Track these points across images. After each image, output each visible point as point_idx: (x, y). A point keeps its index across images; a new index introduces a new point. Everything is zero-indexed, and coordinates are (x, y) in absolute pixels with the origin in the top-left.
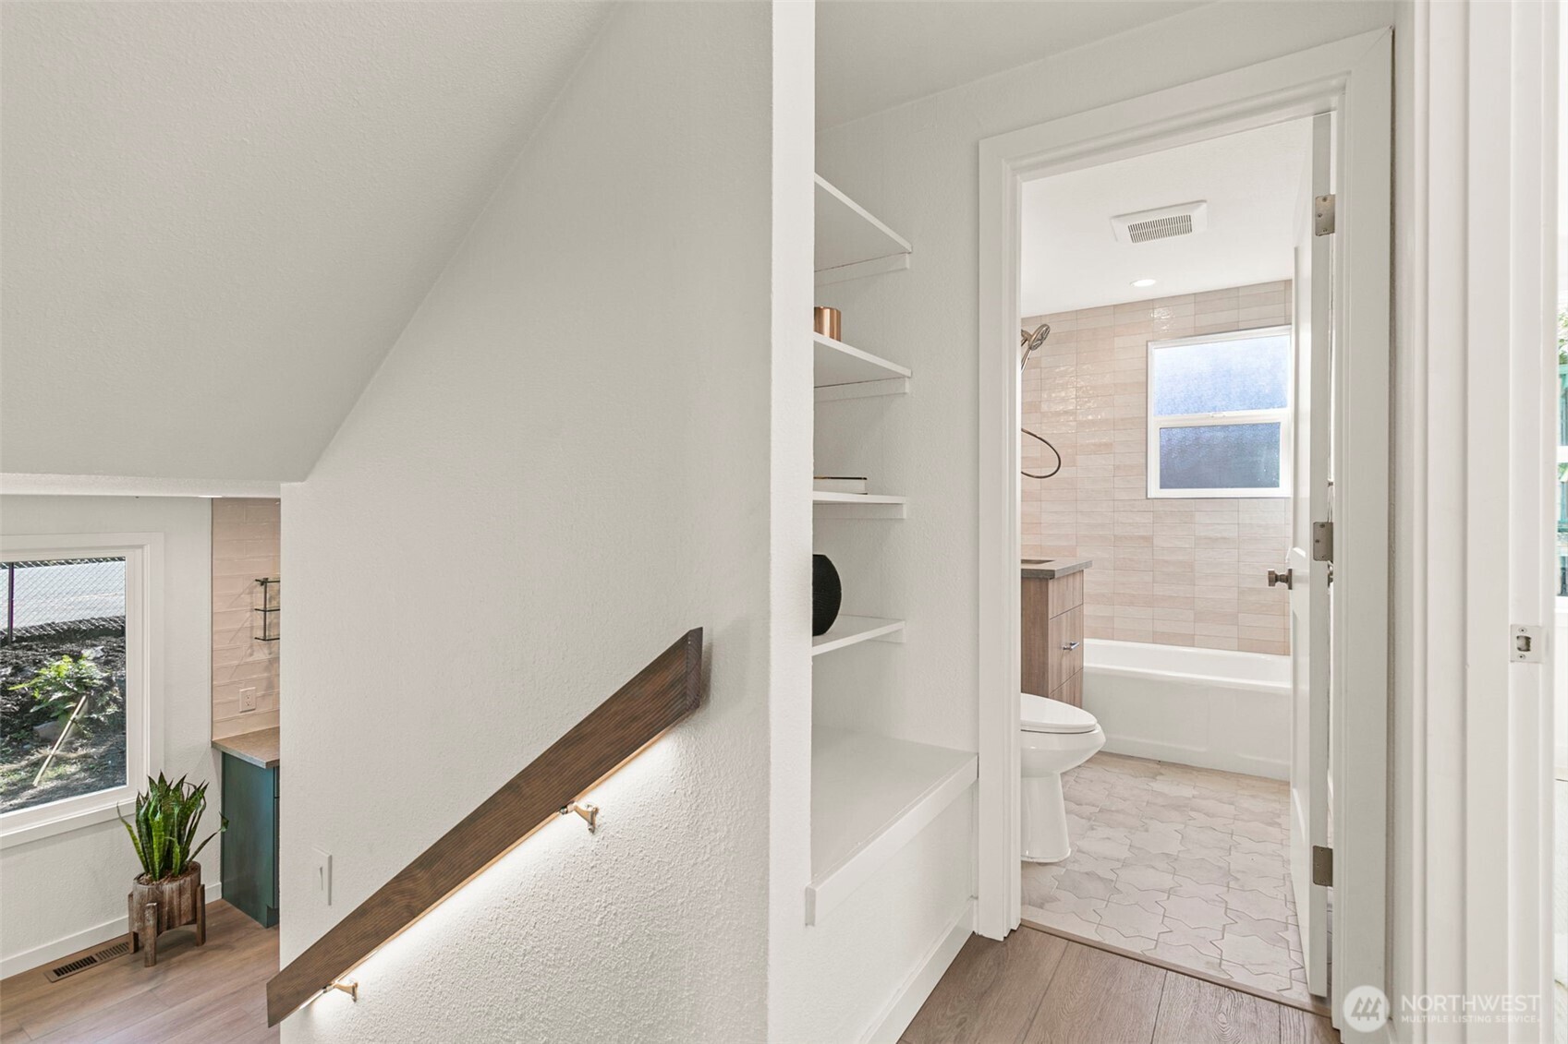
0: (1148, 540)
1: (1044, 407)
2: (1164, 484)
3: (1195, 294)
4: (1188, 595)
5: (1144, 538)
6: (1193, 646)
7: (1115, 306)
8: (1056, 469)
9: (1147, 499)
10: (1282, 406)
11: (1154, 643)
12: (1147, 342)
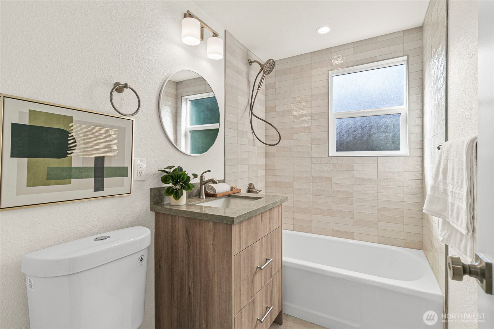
0: (329, 179)
1: (277, 109)
2: (338, 150)
3: (353, 43)
4: (350, 210)
5: (328, 178)
6: (354, 239)
7: (311, 53)
8: (278, 141)
9: (329, 157)
10: (402, 104)
11: (332, 236)
12: (328, 71)
